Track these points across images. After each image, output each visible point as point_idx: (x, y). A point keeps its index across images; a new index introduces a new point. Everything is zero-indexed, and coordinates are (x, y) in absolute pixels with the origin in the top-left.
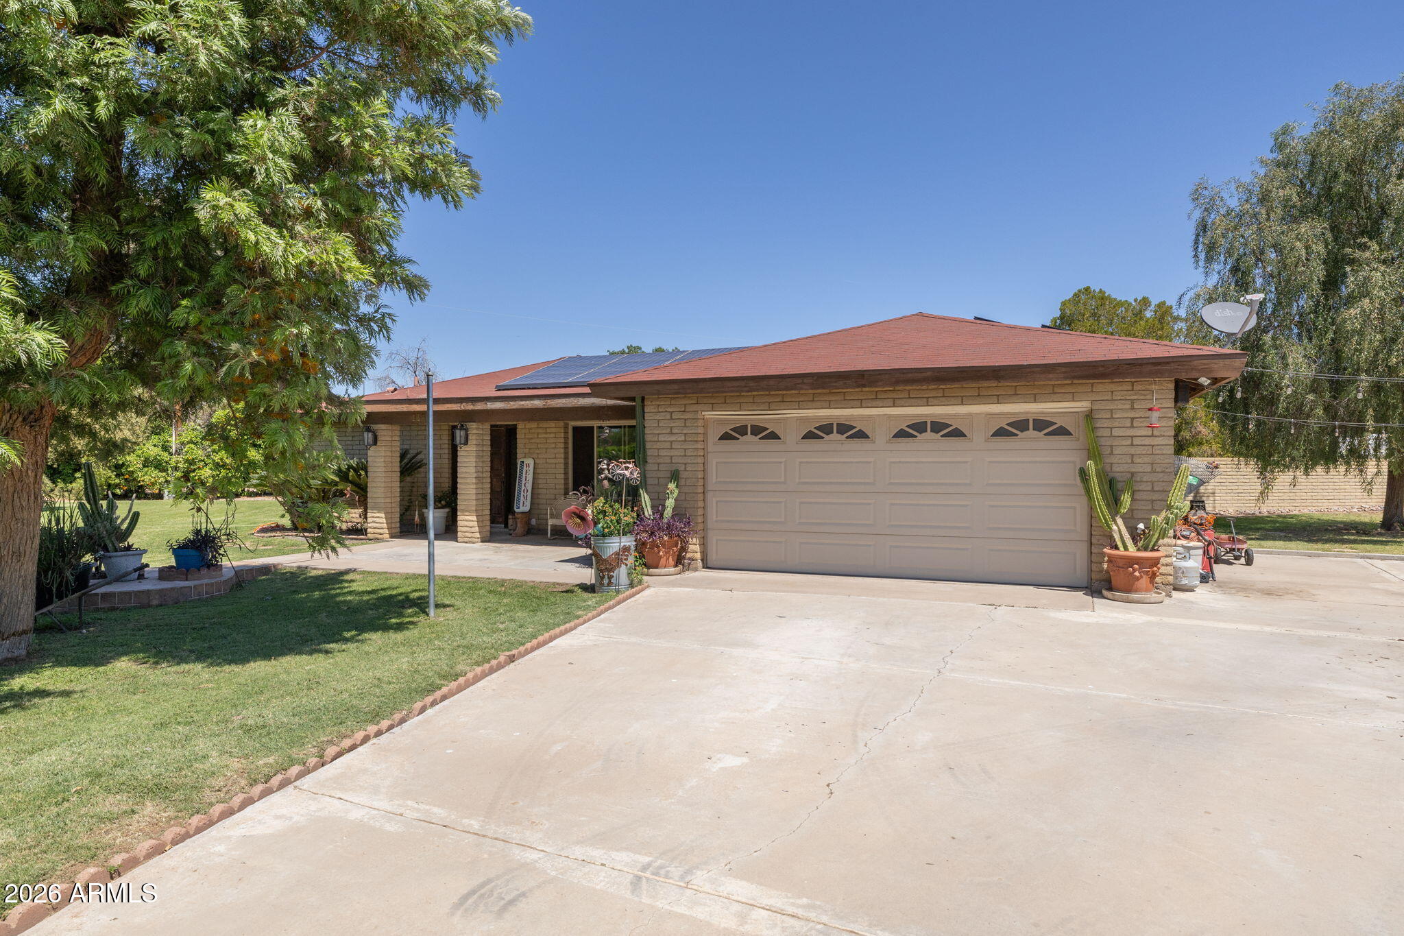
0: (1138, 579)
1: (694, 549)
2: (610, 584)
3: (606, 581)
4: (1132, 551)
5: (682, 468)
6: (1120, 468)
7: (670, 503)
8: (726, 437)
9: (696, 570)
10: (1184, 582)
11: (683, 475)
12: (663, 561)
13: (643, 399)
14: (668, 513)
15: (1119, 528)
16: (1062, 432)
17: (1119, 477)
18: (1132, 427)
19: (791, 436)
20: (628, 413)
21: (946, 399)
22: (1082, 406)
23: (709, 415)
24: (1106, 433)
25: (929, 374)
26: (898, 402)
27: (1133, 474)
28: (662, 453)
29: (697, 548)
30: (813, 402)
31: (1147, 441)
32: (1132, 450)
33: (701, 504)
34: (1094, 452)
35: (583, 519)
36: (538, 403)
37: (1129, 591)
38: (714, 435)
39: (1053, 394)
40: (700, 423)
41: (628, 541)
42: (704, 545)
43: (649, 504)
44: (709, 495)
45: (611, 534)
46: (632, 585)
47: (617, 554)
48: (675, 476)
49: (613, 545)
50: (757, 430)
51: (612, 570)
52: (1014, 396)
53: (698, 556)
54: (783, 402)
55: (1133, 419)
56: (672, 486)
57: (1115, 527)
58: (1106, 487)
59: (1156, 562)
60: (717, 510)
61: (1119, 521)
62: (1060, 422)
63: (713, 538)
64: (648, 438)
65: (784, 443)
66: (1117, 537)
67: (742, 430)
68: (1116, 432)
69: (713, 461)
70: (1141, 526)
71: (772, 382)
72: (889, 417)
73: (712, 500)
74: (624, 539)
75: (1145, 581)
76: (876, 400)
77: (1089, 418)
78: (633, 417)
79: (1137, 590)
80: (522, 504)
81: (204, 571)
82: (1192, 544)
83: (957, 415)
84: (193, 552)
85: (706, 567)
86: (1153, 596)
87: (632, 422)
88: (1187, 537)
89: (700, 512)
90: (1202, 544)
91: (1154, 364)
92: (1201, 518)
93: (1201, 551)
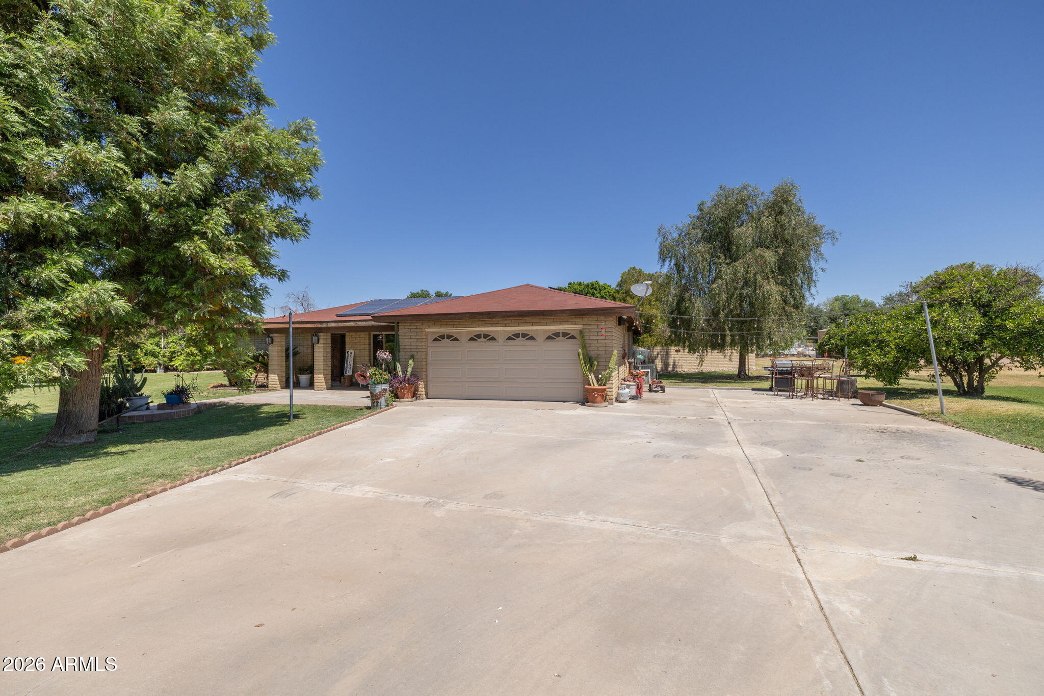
0: (596, 397)
1: (422, 390)
2: (377, 405)
3: (375, 404)
4: (596, 386)
5: (416, 354)
6: (593, 352)
7: (410, 369)
8: (436, 340)
9: (422, 399)
10: (622, 399)
11: (416, 357)
12: (406, 396)
13: (398, 323)
14: (409, 374)
15: (592, 377)
16: (573, 337)
17: (593, 356)
18: (598, 335)
19: (464, 339)
20: (392, 328)
21: (526, 323)
22: (579, 327)
23: (428, 330)
24: (588, 338)
25: (516, 313)
26: (507, 325)
27: (598, 355)
28: (407, 347)
29: (423, 389)
30: (471, 325)
31: (603, 341)
32: (598, 345)
33: (424, 370)
34: (584, 347)
36: (352, 324)
37: (594, 403)
38: (431, 339)
39: (568, 322)
40: (424, 334)
41: (386, 386)
42: (426, 388)
43: (400, 370)
44: (429, 366)
45: (378, 384)
46: (388, 405)
47: (380, 392)
48: (412, 357)
49: (379, 388)
50: (449, 337)
51: (378, 399)
52: (553, 323)
53: (424, 393)
54: (459, 325)
55: (598, 332)
56: (411, 361)
57: (590, 377)
58: (587, 360)
59: (604, 390)
60: (432, 372)
61: (592, 375)
62: (572, 333)
63: (430, 385)
64: (400, 340)
65: (461, 342)
66: (591, 380)
67: (442, 337)
68: (592, 338)
69: (430, 351)
70: (600, 376)
71: (452, 316)
72: (505, 331)
73: (430, 368)
74: (383, 385)
75: (599, 398)
76: (498, 324)
77: (581, 332)
78: (393, 331)
79: (596, 402)
80: (348, 372)
81: (181, 405)
82: (631, 383)
83: (532, 330)
84: (175, 396)
85: (427, 398)
86: (604, 404)
87: (393, 333)
88: (629, 381)
89: (424, 373)
90: (635, 384)
91: (602, 310)
92: (637, 373)
93: (635, 387)
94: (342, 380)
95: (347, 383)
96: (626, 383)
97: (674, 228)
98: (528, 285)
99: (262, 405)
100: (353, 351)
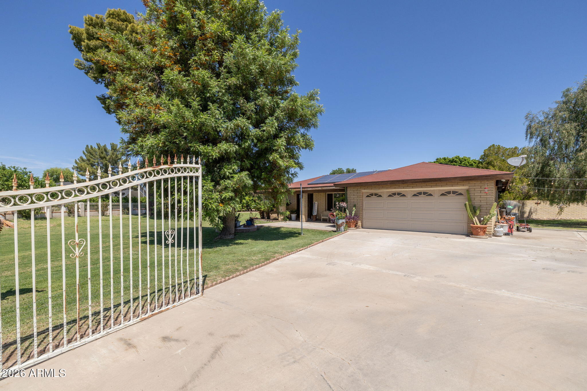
0: (480, 232)
1: (359, 223)
2: (340, 230)
3: (339, 230)
4: (479, 225)
5: (356, 204)
6: (476, 203)
7: (353, 212)
8: (368, 196)
9: (360, 228)
10: (498, 234)
11: (357, 206)
12: (352, 226)
13: (347, 187)
14: (353, 215)
15: (476, 219)
16: (461, 194)
17: (476, 206)
18: (481, 193)
19: (385, 196)
20: (343, 190)
21: (427, 186)
22: (466, 187)
23: (363, 191)
24: (473, 194)
25: (422, 180)
26: (413, 187)
27: (481, 205)
28: (352, 200)
29: (360, 223)
30: (391, 187)
31: (485, 197)
32: (481, 199)
33: (361, 213)
34: (469, 200)
35: (333, 215)
37: (477, 235)
38: (365, 196)
39: (457, 184)
40: (361, 193)
41: (344, 221)
42: (362, 223)
43: (348, 212)
44: (363, 211)
45: (340, 219)
46: (345, 231)
47: (341, 223)
48: (355, 206)
49: (341, 221)
50: (376, 195)
51: (340, 227)
52: (446, 185)
53: (360, 225)
54: (383, 188)
55: (481, 191)
56: (354, 208)
57: (474, 219)
58: (472, 209)
59: (486, 228)
60: (366, 214)
61: (476, 218)
62: (460, 192)
63: (364, 221)
64: (348, 197)
65: (383, 198)
66: (475, 221)
67: (372, 195)
68: (476, 194)
69: (364, 202)
70: (482, 219)
71: (380, 183)
72: (412, 191)
73: (364, 212)
74: (343, 220)
75: (482, 233)
76: (408, 187)
77: (468, 191)
78: (344, 191)
79: (479, 235)
80: (315, 213)
81: (252, 226)
82: (504, 225)
83: (430, 190)
84: (250, 222)
85: (362, 228)
86: (484, 237)
87: (344, 193)
88: (503, 223)
89: (361, 214)
90: (508, 225)
91: (486, 176)
92: (509, 218)
93: (507, 227)
94: (312, 217)
95: (314, 219)
96: (500, 224)
97: (541, 113)
98: (424, 163)
99: (281, 227)
100: (317, 203)
